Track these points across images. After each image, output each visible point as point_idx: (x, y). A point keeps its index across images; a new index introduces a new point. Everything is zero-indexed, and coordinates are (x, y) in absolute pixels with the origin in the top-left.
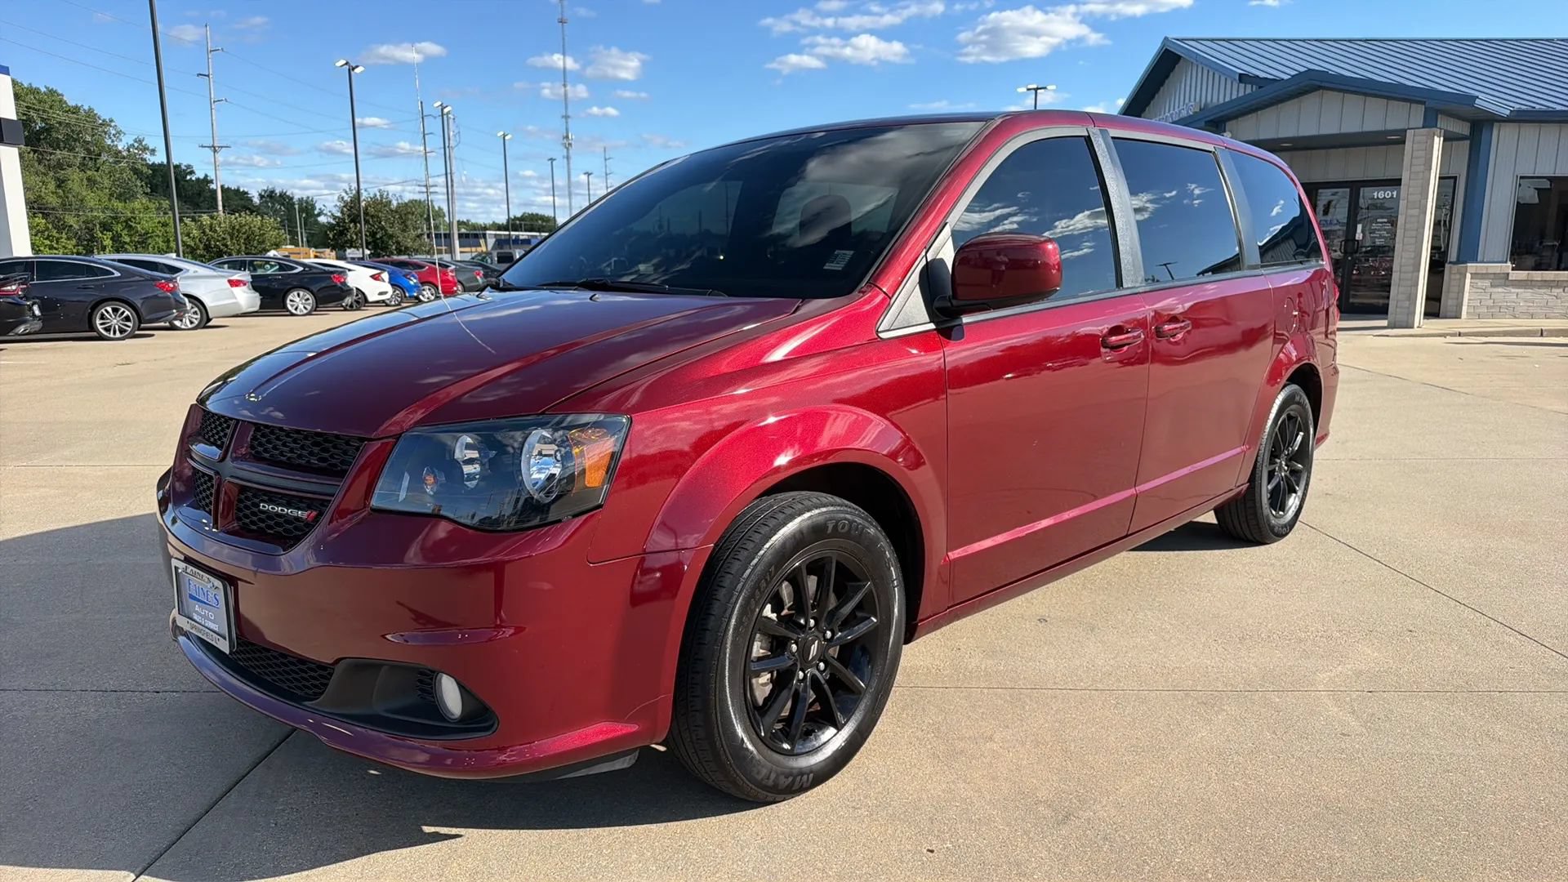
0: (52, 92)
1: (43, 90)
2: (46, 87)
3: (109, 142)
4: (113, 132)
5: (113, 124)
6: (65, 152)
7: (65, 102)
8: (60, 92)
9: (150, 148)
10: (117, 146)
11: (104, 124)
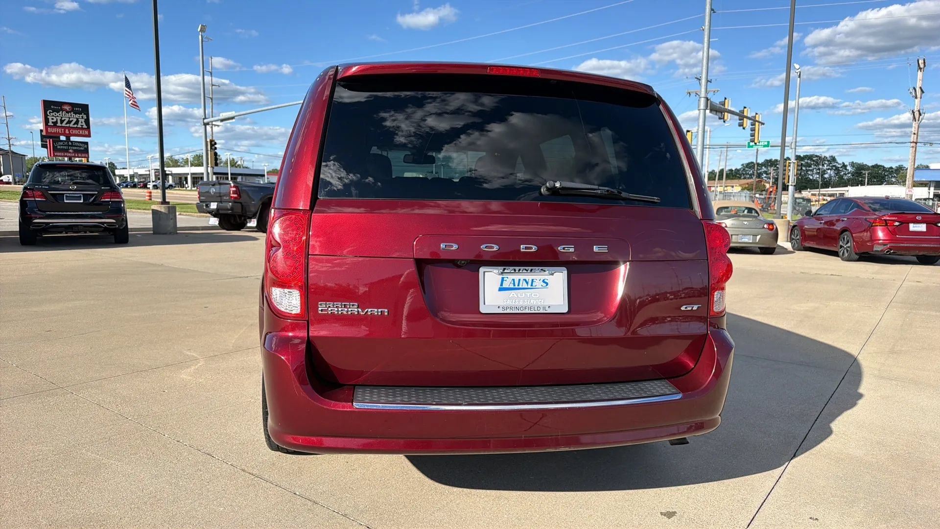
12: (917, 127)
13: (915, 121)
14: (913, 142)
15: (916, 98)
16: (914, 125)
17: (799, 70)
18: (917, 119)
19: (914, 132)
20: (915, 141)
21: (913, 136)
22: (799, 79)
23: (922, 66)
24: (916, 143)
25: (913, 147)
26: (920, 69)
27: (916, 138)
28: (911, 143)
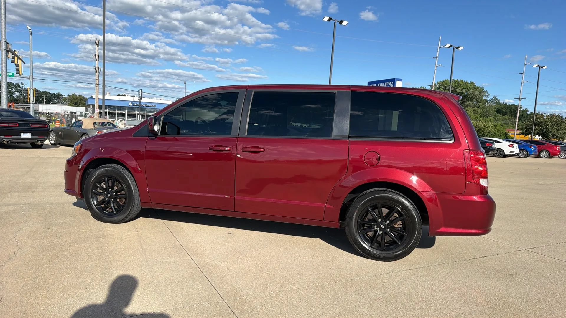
0: (472, 83)
1: (469, 82)
2: (471, 82)
3: (484, 98)
4: (487, 95)
5: (487, 92)
6: (470, 102)
7: (476, 86)
8: (474, 83)
9: (498, 99)
10: (487, 99)
11: (485, 92)
12: (98, 76)
13: (97, 73)
14: (97, 84)
15: (96, 60)
16: (96, 74)
17: (31, 30)
18: (98, 72)
19: (96, 78)
20: (98, 83)
21: (96, 80)
22: (31, 36)
23: (98, 43)
24: (98, 85)
25: (97, 87)
26: (97, 45)
27: (98, 81)
28: (96, 84)
